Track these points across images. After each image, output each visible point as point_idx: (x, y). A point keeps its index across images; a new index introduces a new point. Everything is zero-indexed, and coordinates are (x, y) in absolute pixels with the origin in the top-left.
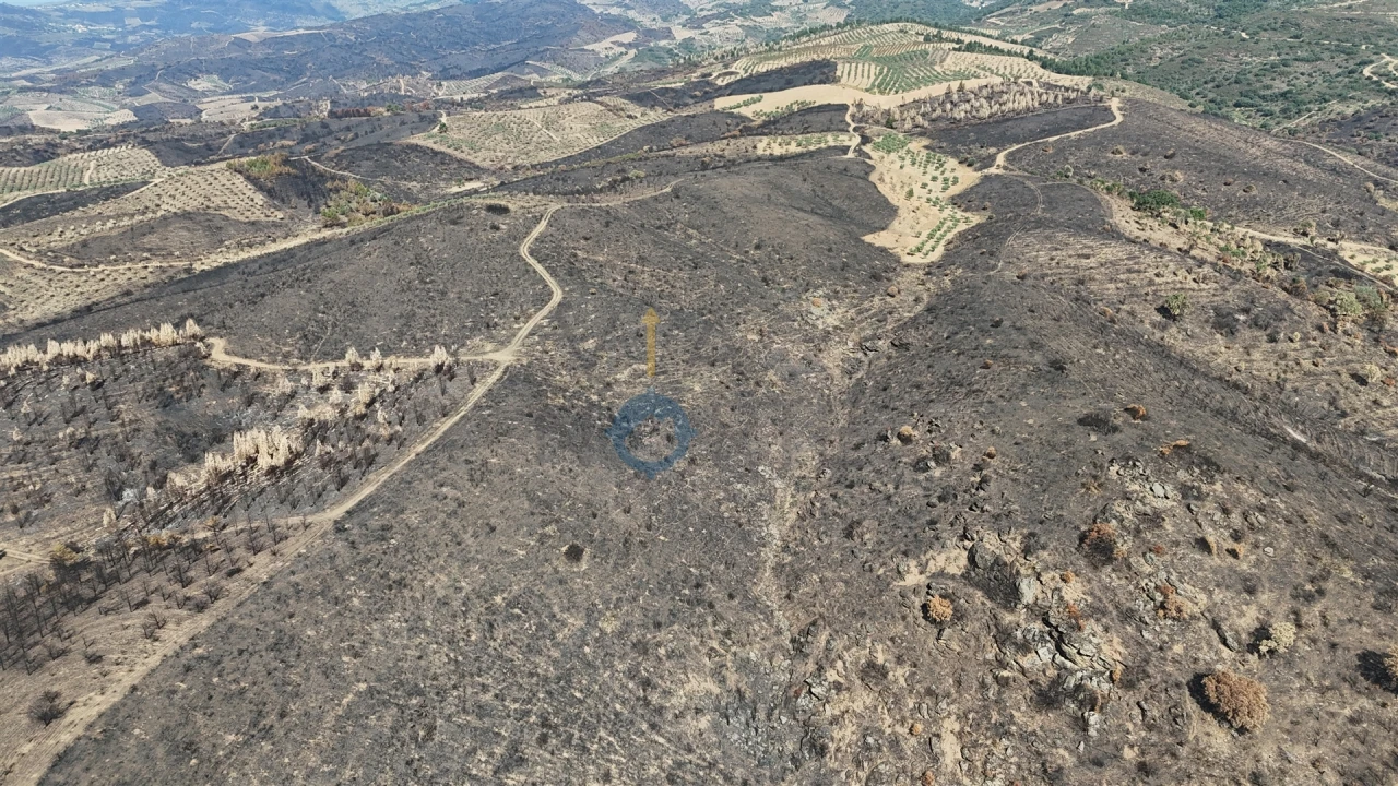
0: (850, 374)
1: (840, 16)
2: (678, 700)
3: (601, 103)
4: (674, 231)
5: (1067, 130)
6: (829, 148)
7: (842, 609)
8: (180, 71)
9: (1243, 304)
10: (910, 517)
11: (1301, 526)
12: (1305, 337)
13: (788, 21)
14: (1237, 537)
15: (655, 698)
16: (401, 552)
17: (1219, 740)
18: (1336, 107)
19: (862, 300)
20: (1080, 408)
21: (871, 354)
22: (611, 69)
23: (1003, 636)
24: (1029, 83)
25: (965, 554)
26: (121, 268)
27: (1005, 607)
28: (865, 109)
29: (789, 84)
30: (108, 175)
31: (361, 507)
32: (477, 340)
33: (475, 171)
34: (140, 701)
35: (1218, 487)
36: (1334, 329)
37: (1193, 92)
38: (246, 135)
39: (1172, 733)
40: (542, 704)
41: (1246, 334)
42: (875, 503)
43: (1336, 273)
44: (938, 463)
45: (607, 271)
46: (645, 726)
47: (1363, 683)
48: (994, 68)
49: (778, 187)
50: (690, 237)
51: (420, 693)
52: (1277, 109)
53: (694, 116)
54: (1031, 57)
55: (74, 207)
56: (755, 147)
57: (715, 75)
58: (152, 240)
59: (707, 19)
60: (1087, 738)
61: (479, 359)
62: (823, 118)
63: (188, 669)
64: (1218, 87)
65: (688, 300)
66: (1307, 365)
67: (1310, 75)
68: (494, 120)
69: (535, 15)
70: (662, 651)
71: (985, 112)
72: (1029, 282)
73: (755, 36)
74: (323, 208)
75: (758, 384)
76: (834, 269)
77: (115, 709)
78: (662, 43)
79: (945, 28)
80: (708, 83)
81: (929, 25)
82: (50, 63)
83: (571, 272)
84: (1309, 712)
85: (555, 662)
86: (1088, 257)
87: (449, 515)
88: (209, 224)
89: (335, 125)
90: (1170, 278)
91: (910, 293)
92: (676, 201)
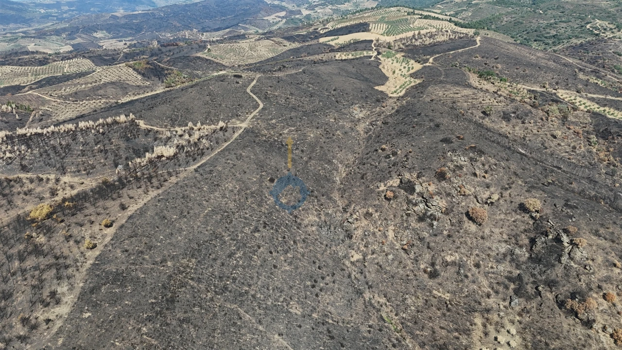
0: (367, 133)
1: (374, 5)
2: (306, 222)
3: (273, 40)
4: (303, 85)
5: (458, 49)
6: (364, 56)
7: (359, 198)
8: (89, 29)
9: (513, 110)
10: (383, 171)
11: (508, 170)
12: (535, 122)
13: (351, 6)
14: (486, 172)
15: (299, 221)
16: (217, 177)
17: (473, 227)
18: (574, 41)
19: (372, 108)
20: (441, 137)
21: (375, 126)
22: (275, 28)
23: (409, 202)
24: (447, 31)
25: (399, 180)
26: (92, 102)
27: (410, 194)
28: (380, 42)
29: (350, 32)
30: (74, 70)
31: (202, 166)
32: (234, 120)
33: (224, 67)
34: (148, 207)
35: (483, 158)
36: (547, 120)
37: (518, 35)
38: (128, 54)
39: (459, 226)
40: (263, 219)
41: (514, 121)
42: (372, 168)
43: (553, 101)
44: (393, 156)
45: (278, 98)
46: (295, 228)
47: (519, 211)
48: (435, 26)
49: (343, 70)
50: (309, 87)
51: (227, 212)
52: (551, 42)
53: (311, 45)
54: (450, 21)
55: (68, 80)
56: (335, 57)
57: (320, 29)
58: (101, 92)
59: (316, 6)
60: (433, 229)
61: (235, 126)
62: (363, 45)
63: (159, 201)
64: (528, 33)
65: (308, 108)
66: (535, 132)
67: (566, 28)
68: (229, 47)
69: (241, 5)
70: (301, 208)
71: (427, 43)
72: (434, 102)
73: (337, 13)
74: (165, 80)
75: (333, 135)
76: (362, 98)
77: (141, 208)
78: (297, 16)
79: (417, 9)
80: (317, 32)
81: (410, 8)
82: (30, 26)
83: (266, 98)
84: (501, 220)
85: (267, 209)
86: (457, 94)
87: (231, 168)
88: (122, 87)
89: (164, 49)
90: (488, 101)
91: (390, 106)
92: (304, 74)
